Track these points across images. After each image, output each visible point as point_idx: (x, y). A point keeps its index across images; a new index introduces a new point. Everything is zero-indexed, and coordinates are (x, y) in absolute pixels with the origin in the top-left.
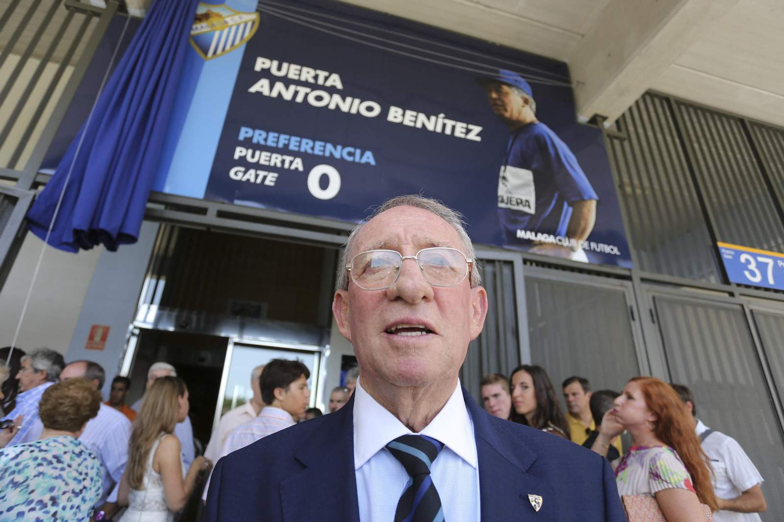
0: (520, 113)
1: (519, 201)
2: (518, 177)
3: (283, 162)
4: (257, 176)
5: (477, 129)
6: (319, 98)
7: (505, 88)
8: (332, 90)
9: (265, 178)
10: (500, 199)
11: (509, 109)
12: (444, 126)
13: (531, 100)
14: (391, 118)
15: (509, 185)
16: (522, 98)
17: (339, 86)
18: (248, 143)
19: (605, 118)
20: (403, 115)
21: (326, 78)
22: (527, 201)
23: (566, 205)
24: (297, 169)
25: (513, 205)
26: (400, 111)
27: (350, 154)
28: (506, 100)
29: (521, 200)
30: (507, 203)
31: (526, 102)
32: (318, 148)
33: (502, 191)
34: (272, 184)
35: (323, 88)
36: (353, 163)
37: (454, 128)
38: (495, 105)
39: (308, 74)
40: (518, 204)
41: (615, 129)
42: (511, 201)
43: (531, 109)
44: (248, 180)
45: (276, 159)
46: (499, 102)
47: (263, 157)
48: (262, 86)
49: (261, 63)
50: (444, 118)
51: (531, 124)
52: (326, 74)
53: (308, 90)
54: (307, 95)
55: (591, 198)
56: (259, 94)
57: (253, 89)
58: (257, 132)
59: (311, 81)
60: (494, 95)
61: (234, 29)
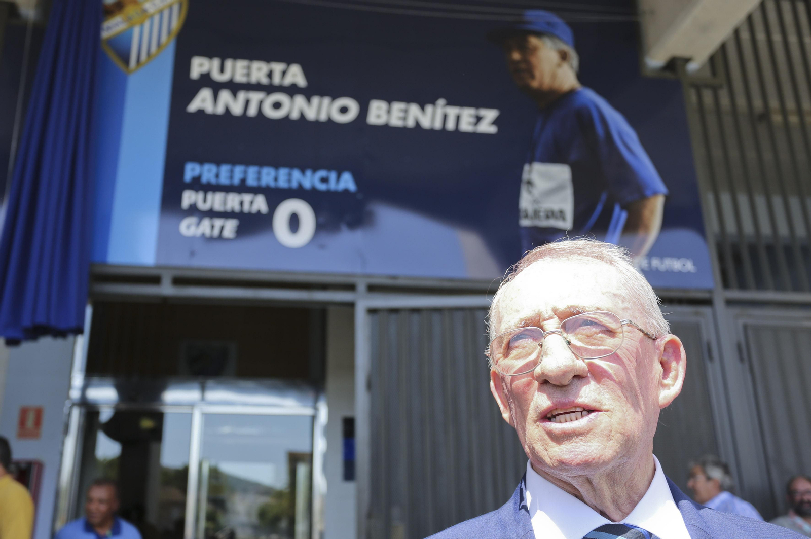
0: (554, 76)
1: (550, 214)
2: (549, 178)
3: (242, 203)
4: (213, 227)
5: (490, 114)
6: (277, 106)
7: (534, 41)
8: (292, 91)
9: (222, 228)
10: (522, 214)
11: (537, 74)
12: (445, 117)
13: (572, 54)
14: (372, 119)
15: (536, 192)
16: (558, 51)
17: (301, 81)
18: (197, 185)
19: (687, 60)
20: (389, 112)
21: (284, 73)
22: (561, 211)
23: (617, 209)
24: (259, 211)
25: (543, 220)
26: (384, 106)
27: (324, 180)
28: (534, 60)
29: (552, 211)
30: (533, 219)
31: (564, 56)
32: (283, 178)
33: (526, 202)
34: (232, 235)
35: (281, 89)
36: (328, 192)
37: (458, 118)
38: (518, 71)
39: (259, 71)
40: (548, 217)
41: (707, 73)
42: (538, 214)
43: (571, 67)
44: (203, 234)
45: (233, 202)
46: (523, 66)
47: (216, 201)
48: (203, 101)
49: (199, 66)
50: (444, 105)
51: (572, 93)
52: (283, 66)
53: (262, 96)
54: (261, 103)
55: (655, 193)
56: (201, 112)
57: (193, 107)
58: (207, 167)
59: (264, 81)
60: (516, 56)
61: (156, 19)
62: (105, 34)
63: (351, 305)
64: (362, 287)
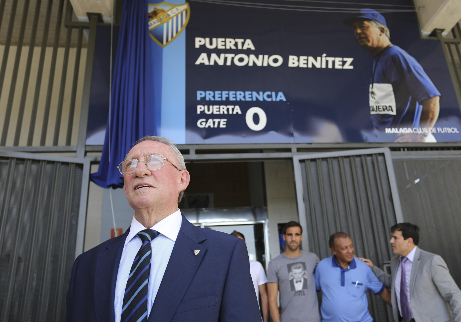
0: (379, 41)
1: (385, 107)
2: (382, 90)
3: (228, 110)
4: (214, 123)
5: (349, 60)
6: (241, 60)
7: (366, 23)
8: (248, 52)
9: (219, 123)
10: (371, 109)
11: (371, 39)
12: (327, 62)
13: (386, 29)
14: (290, 65)
15: (376, 97)
16: (379, 28)
17: (253, 48)
18: (204, 102)
19: (442, 30)
20: (298, 61)
21: (243, 44)
22: (390, 106)
23: (417, 104)
24: (237, 113)
25: (381, 111)
26: (296, 58)
27: (269, 96)
28: (368, 33)
29: (386, 106)
30: (376, 111)
31: (382, 30)
32: (248, 96)
33: (372, 103)
34: (225, 126)
35: (242, 51)
36: (272, 101)
37: (334, 62)
38: (360, 38)
39: (230, 43)
40: (384, 110)
41: (452, 37)
42: (379, 108)
43: (387, 36)
44: (209, 126)
45: (223, 109)
46: (363, 36)
47: (215, 109)
48: (202, 59)
49: (199, 42)
50: (326, 57)
51: (388, 48)
52: (242, 40)
53: (233, 55)
54: (233, 58)
55: (435, 96)
56: (202, 64)
57: (198, 62)
58: (208, 92)
59: (234, 48)
60: (359, 31)
61: (175, 18)
62: (150, 28)
63: (291, 159)
64: (294, 150)
